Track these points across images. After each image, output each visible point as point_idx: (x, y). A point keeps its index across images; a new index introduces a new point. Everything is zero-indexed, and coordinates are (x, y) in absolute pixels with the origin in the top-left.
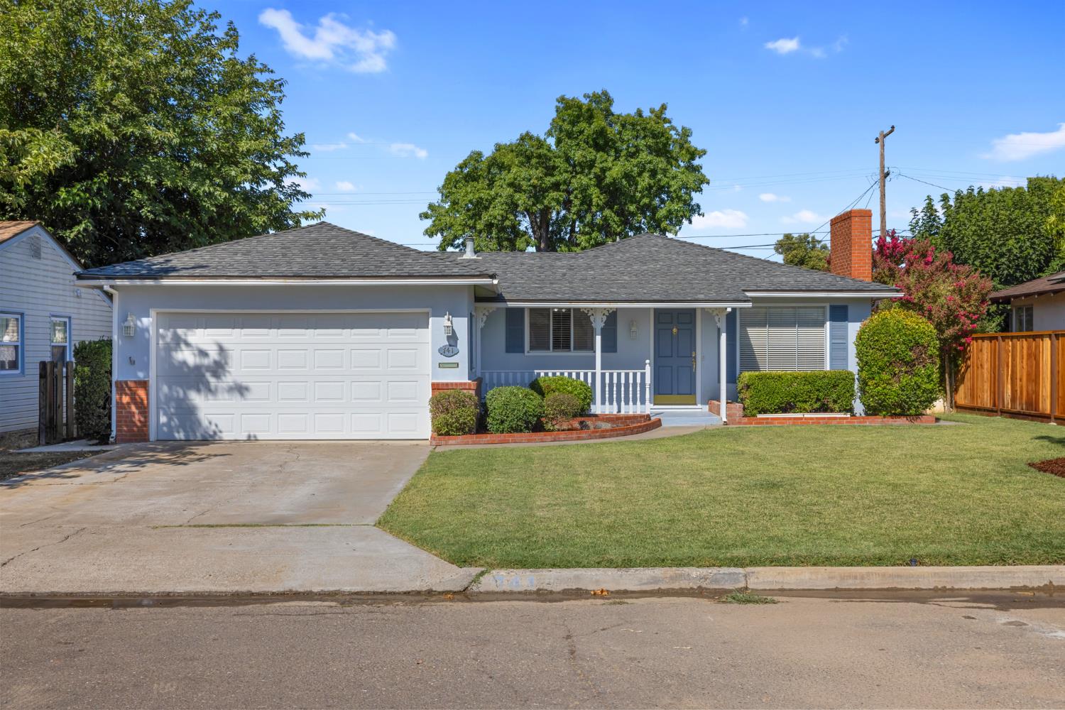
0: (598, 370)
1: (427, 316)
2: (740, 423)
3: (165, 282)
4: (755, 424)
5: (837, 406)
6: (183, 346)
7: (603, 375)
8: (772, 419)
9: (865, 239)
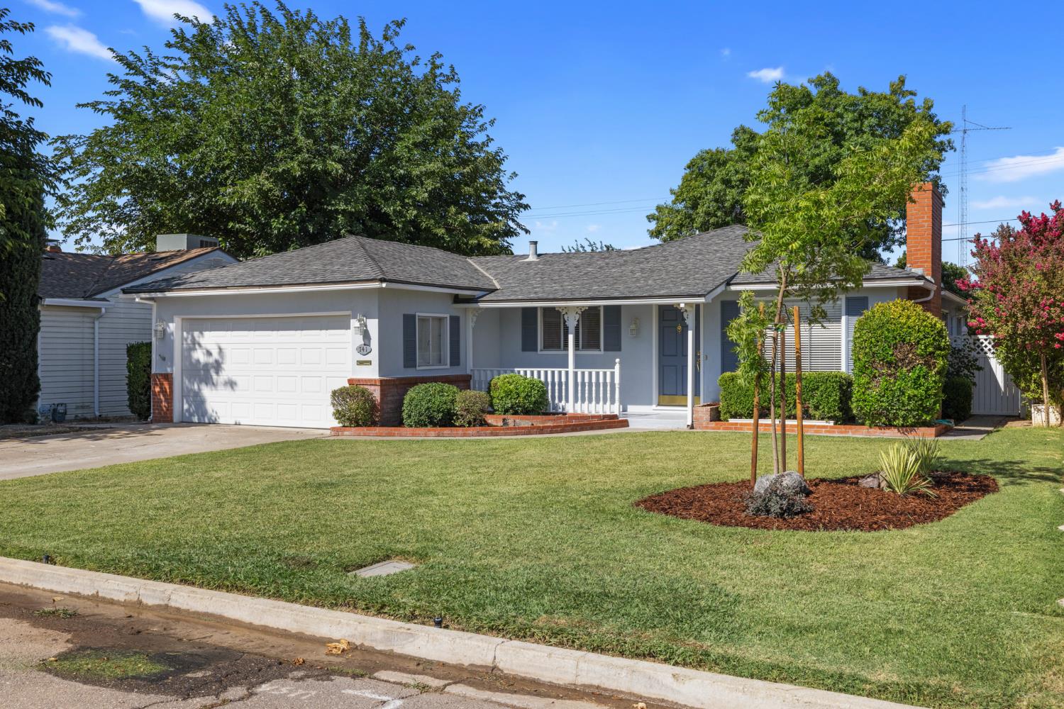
0: (571, 369)
1: (348, 318)
2: (707, 428)
3: (168, 294)
4: (724, 429)
5: (817, 413)
6: (197, 346)
7: (576, 374)
8: (741, 424)
9: (923, 217)
